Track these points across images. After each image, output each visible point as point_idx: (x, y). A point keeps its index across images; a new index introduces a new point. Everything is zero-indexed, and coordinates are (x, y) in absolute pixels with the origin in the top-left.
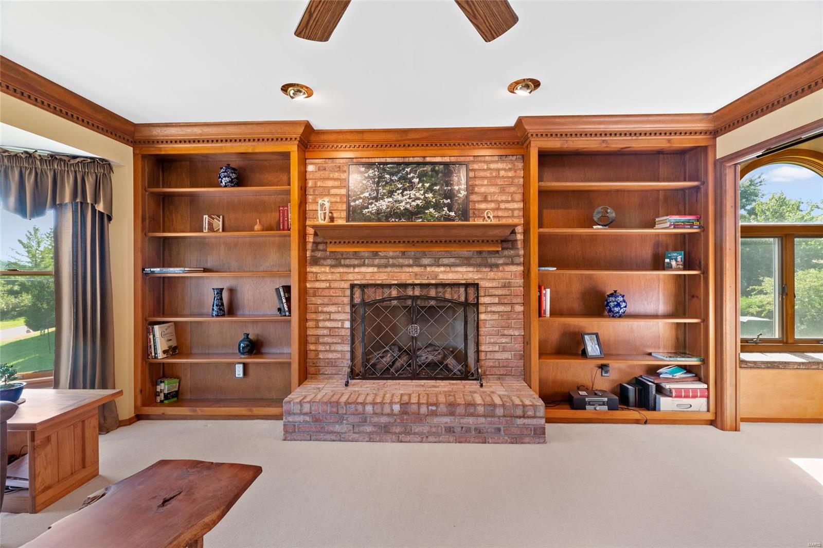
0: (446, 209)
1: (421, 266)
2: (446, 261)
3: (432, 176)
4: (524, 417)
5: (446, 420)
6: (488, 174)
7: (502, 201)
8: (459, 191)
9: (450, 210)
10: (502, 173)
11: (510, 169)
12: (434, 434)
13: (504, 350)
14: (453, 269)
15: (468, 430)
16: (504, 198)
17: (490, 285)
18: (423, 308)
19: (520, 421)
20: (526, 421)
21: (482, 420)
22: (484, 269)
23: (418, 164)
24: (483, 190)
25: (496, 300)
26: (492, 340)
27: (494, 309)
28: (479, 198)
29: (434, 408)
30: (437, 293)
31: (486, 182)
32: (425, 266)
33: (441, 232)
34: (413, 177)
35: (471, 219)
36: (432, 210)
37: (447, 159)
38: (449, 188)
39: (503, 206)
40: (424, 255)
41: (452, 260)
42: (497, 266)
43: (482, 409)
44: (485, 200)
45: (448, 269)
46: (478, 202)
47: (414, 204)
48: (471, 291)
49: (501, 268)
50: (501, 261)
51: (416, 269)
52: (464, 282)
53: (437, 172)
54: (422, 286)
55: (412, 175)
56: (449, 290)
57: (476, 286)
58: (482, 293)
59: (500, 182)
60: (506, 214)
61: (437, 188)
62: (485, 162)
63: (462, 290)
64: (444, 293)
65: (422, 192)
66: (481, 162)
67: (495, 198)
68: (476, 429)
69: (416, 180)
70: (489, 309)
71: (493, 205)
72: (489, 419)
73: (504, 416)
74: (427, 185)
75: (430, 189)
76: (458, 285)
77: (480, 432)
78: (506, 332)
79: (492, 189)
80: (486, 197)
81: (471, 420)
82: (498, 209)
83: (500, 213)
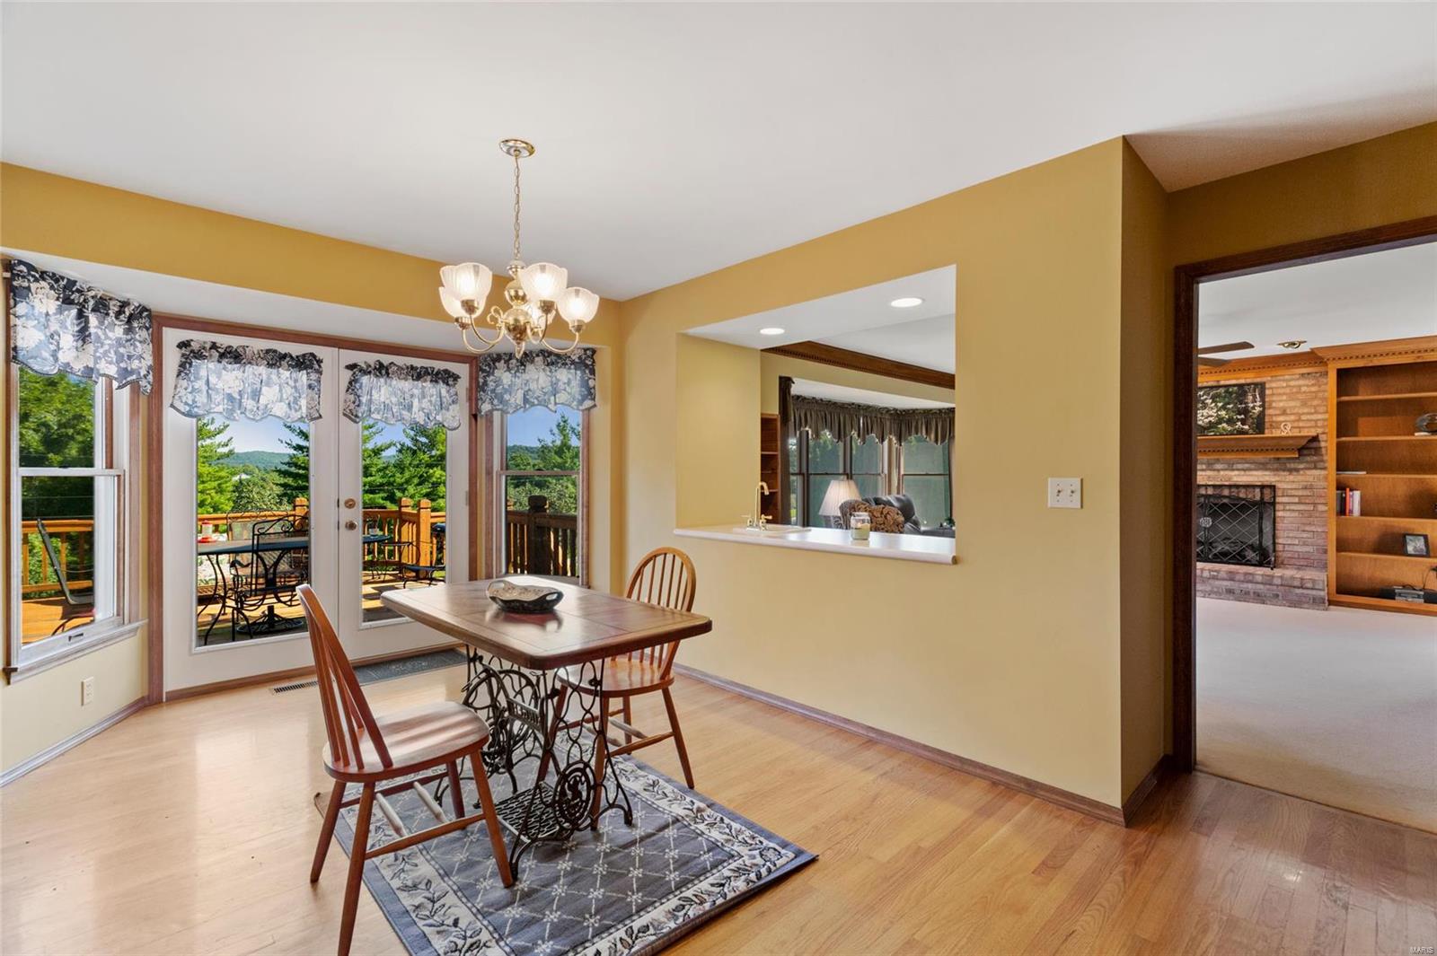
0: (1239, 423)
1: (1214, 470)
2: (1240, 466)
3: (1225, 397)
4: (1302, 587)
5: (1228, 584)
6: (1288, 391)
7: (1303, 414)
8: (1253, 408)
9: (1243, 424)
10: (1304, 389)
11: (1313, 385)
12: (1216, 593)
13: (1305, 544)
14: (1247, 473)
15: (1247, 593)
16: (1306, 410)
17: (1289, 487)
18: (1215, 504)
19: (1300, 591)
20: (1305, 592)
21: (1261, 586)
22: (1282, 473)
23: (1211, 388)
24: (1281, 404)
25: (1296, 500)
26: (1291, 535)
27: (1293, 507)
28: (1278, 412)
29: (1215, 574)
30: (1230, 492)
31: (1284, 397)
32: (1218, 470)
33: (1233, 443)
34: (1206, 399)
35: (1266, 431)
36: (1225, 425)
37: (1242, 381)
38: (1243, 406)
39: (1304, 417)
40: (1218, 461)
41: (1247, 465)
42: (1297, 470)
43: (1261, 578)
44: (1284, 413)
45: (1242, 473)
46: (1276, 415)
47: (1207, 420)
48: (1267, 491)
49: (1301, 472)
50: (1302, 466)
51: (1209, 473)
52: (1259, 484)
53: (1231, 393)
54: (1214, 486)
55: (1205, 397)
56: (1243, 490)
57: (1273, 488)
58: (1279, 493)
59: (1300, 396)
60: (1309, 424)
61: (1231, 406)
62: (1284, 380)
63: (1258, 490)
64: (1238, 493)
65: (1215, 411)
66: (1280, 380)
67: (1296, 411)
68: (1254, 593)
69: (1209, 401)
70: (1288, 508)
71: (1292, 418)
72: (1268, 587)
73: (1282, 585)
74: (1220, 405)
75: (1224, 408)
76: (1254, 487)
77: (1258, 596)
78: (1307, 528)
79: (1292, 404)
80: (1285, 411)
81: (1250, 586)
82: (1299, 420)
83: (1301, 424)
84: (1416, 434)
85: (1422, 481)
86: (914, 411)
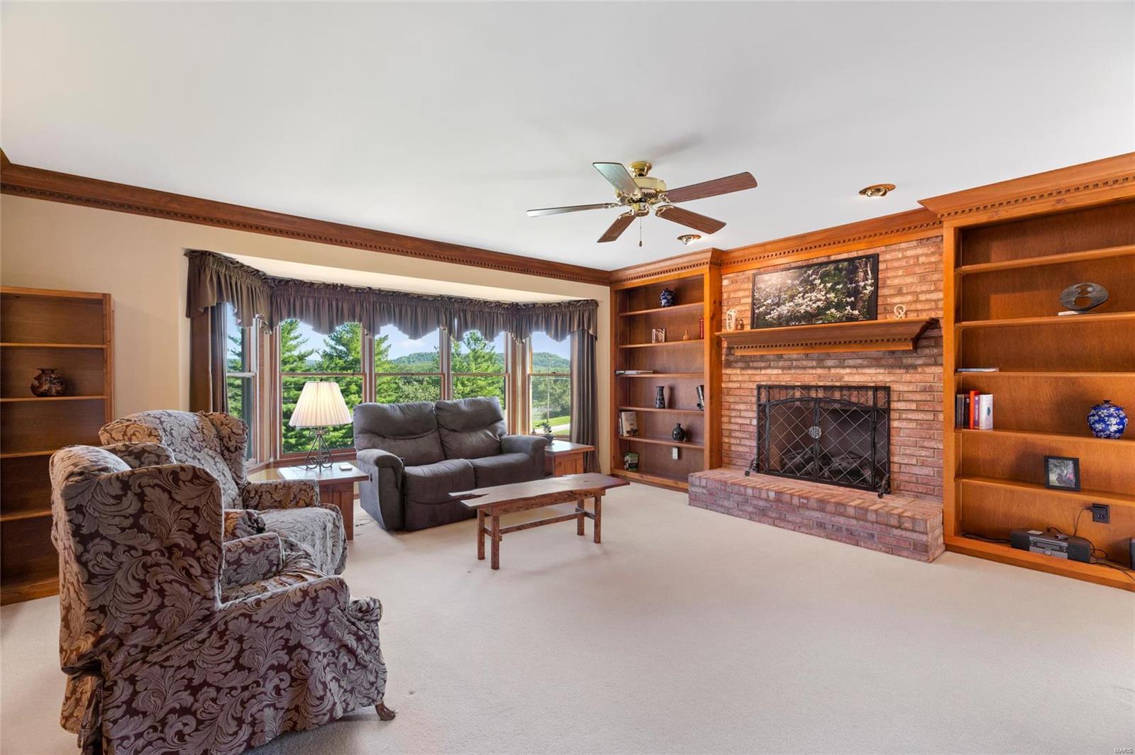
0: (849, 308)
1: (824, 368)
2: (851, 362)
3: (835, 275)
4: (899, 527)
5: (818, 515)
6: (903, 263)
7: (922, 292)
8: (864, 287)
9: (853, 309)
10: (922, 260)
11: (933, 254)
12: (806, 526)
13: (923, 465)
14: (860, 371)
15: (839, 529)
16: (924, 288)
17: (906, 389)
18: (826, 410)
19: (896, 532)
20: (903, 533)
21: (854, 522)
22: (898, 371)
23: (821, 265)
24: (896, 282)
25: (914, 406)
26: (908, 452)
27: (910, 416)
28: (892, 292)
29: (805, 501)
30: (841, 396)
31: (900, 272)
32: (829, 368)
33: (838, 333)
34: (815, 279)
35: (879, 316)
36: (833, 310)
37: (854, 254)
38: (854, 285)
39: (922, 297)
40: (829, 356)
41: (859, 361)
42: (915, 367)
43: (853, 510)
44: (900, 292)
45: (854, 371)
46: (891, 296)
47: (815, 306)
48: (881, 394)
49: (920, 370)
50: (920, 362)
51: (819, 371)
52: (873, 385)
53: (840, 270)
54: (825, 388)
55: (814, 276)
56: (855, 393)
57: (887, 389)
58: (894, 397)
59: (918, 270)
60: (927, 306)
61: (840, 287)
62: (900, 250)
63: (870, 393)
64: (850, 395)
65: (823, 293)
66: (895, 250)
67: (913, 289)
68: (847, 530)
69: (818, 282)
70: (904, 416)
71: (909, 298)
72: (862, 523)
73: (877, 523)
74: (829, 285)
75: (833, 289)
76: (866, 388)
77: (851, 534)
78: (926, 444)
79: (909, 280)
80: (900, 289)
81: (842, 520)
82: (917, 301)
83: (919, 306)
84: (1060, 314)
85: (1073, 381)
86: (534, 305)
